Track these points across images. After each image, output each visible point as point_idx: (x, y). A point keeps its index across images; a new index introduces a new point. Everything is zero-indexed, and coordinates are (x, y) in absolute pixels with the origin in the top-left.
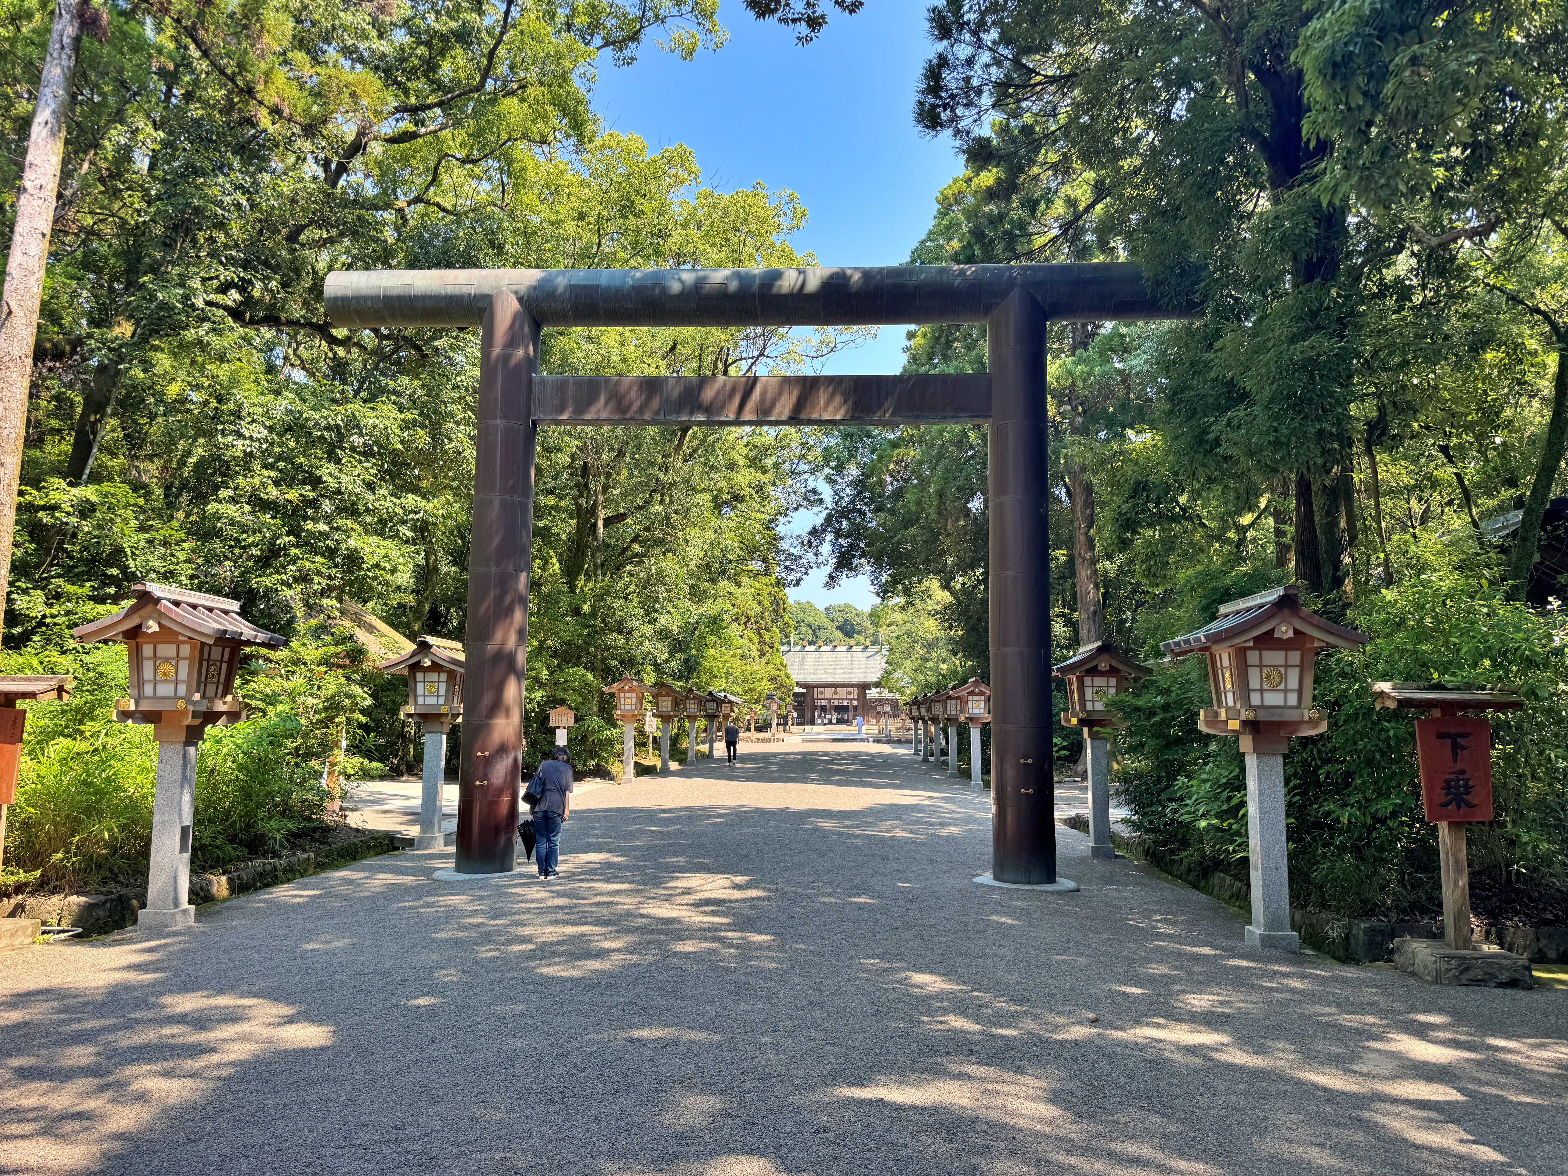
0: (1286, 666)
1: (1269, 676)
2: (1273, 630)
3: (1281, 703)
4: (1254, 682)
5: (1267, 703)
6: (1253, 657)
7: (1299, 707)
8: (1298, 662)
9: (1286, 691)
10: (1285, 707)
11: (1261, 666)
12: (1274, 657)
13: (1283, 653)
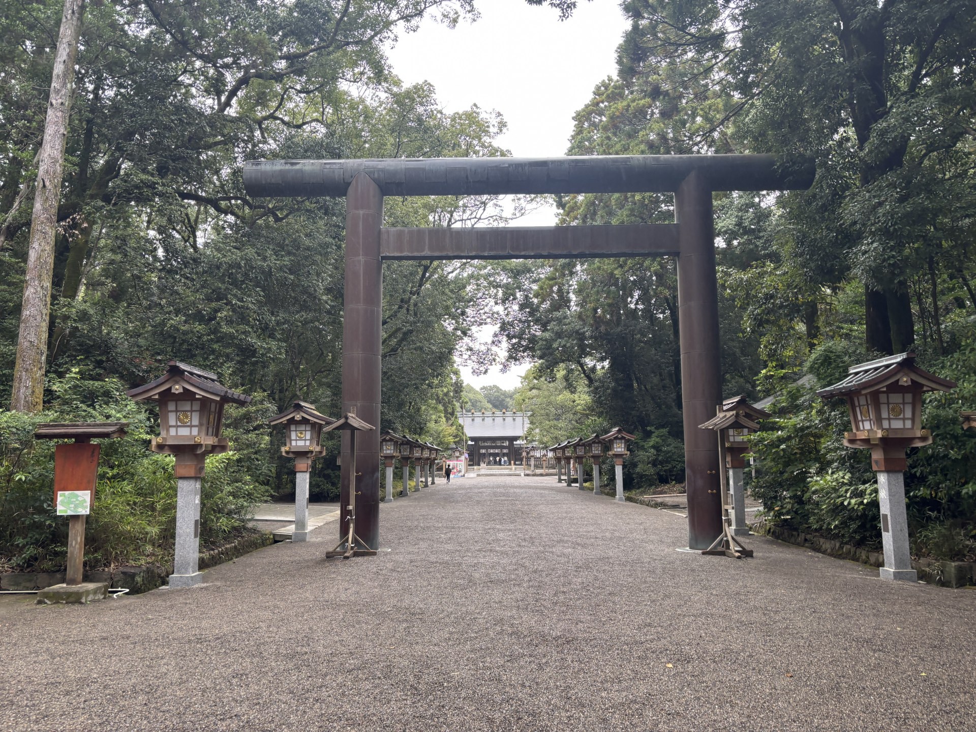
0: (904, 403)
1: (893, 410)
2: (898, 381)
3: (902, 427)
4: (885, 415)
5: (893, 427)
6: (883, 398)
7: (913, 428)
8: (910, 401)
9: (904, 419)
10: (904, 429)
11: (888, 404)
12: (896, 398)
13: (901, 395)
